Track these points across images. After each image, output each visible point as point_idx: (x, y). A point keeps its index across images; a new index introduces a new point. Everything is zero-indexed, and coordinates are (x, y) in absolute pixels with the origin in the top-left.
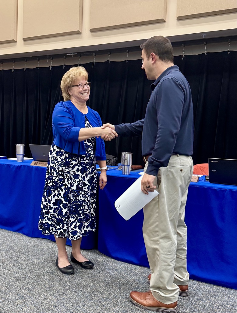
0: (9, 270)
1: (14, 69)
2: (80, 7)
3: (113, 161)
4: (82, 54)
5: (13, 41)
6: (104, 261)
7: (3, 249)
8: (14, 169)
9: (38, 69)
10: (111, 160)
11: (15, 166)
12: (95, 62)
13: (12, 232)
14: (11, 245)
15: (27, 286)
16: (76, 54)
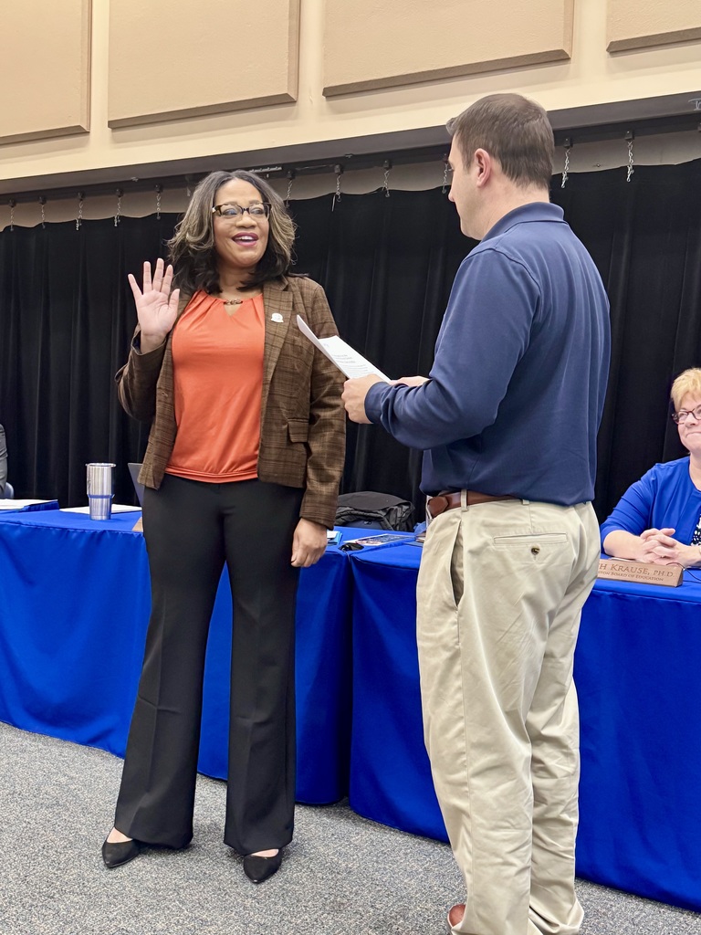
0: (65, 870)
1: (81, 221)
2: (290, 17)
3: (399, 515)
4: (298, 169)
5: (79, 132)
6: (372, 842)
7: (47, 802)
8: (82, 543)
9: (158, 218)
10: (392, 512)
11: (83, 532)
12: (341, 194)
13: (74, 745)
14: (72, 787)
15: (122, 925)
16: (280, 168)
